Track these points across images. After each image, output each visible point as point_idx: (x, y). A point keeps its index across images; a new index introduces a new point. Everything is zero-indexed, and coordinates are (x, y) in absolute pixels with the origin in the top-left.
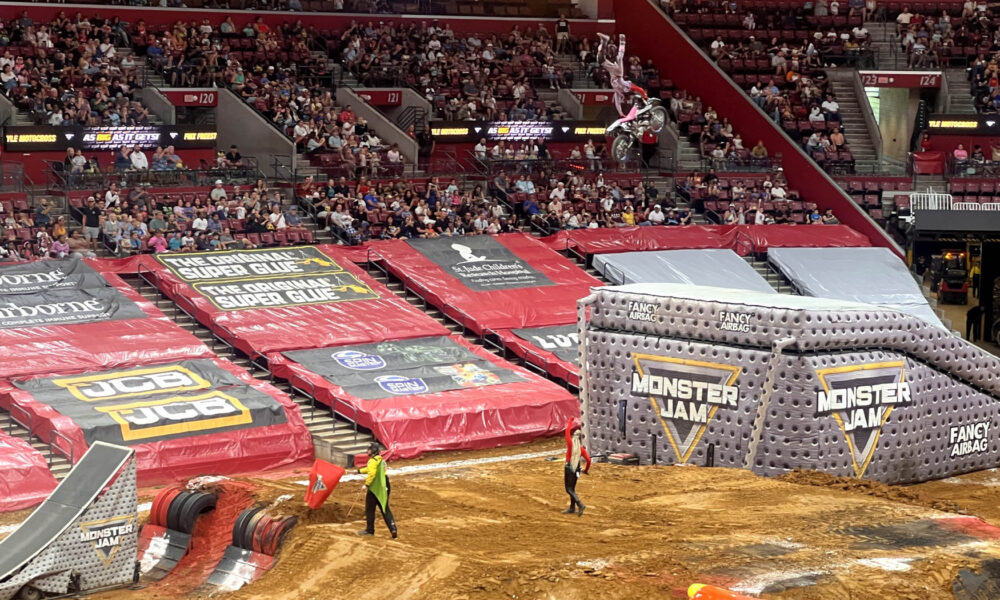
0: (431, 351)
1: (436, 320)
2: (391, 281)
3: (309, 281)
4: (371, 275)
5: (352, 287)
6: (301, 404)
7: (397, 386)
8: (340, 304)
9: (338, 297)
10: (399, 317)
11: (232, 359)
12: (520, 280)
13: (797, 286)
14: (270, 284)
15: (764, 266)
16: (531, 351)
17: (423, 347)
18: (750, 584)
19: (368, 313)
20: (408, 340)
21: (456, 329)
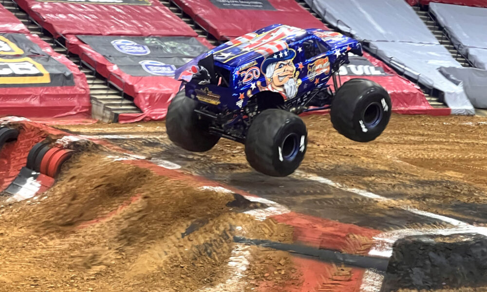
0: (183, 47)
1: (189, 26)
6: (86, 74)
7: (155, 68)
8: (123, 6)
10: (164, 21)
11: (40, 36)
12: (251, 4)
13: (447, 31)
15: (426, 15)
17: (177, 44)
18: (388, 236)
19: (142, 15)
20: (167, 37)
21: (202, 34)
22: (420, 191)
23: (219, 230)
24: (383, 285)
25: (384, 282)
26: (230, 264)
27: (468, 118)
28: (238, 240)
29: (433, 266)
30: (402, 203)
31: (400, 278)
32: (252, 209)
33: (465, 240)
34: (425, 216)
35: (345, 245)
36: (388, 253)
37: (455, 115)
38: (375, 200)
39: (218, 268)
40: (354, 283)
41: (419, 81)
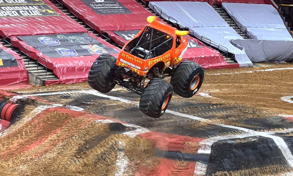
0: (80, 39)
1: (82, 26)
2: (64, 9)
3: (29, 7)
4: (55, 6)
5: (48, 10)
6: (24, 58)
7: (65, 52)
8: (43, 17)
9: (41, 14)
10: (67, 24)
12: (118, 11)
13: (233, 19)
14: (13, 7)
15: (220, 10)
16: (121, 41)
17: (76, 37)
18: (208, 141)
19: (54, 22)
20: (70, 34)
21: (90, 30)
22: (224, 113)
23: (109, 145)
24: (207, 170)
25: (207, 168)
26: (117, 164)
27: (250, 68)
28: (120, 150)
29: (235, 156)
30: (215, 121)
31: (217, 165)
32: (127, 131)
33: (253, 140)
34: (229, 128)
35: (183, 148)
36: (208, 152)
37: (241, 67)
38: (199, 120)
39: (110, 167)
40: (190, 170)
41: (219, 49)
